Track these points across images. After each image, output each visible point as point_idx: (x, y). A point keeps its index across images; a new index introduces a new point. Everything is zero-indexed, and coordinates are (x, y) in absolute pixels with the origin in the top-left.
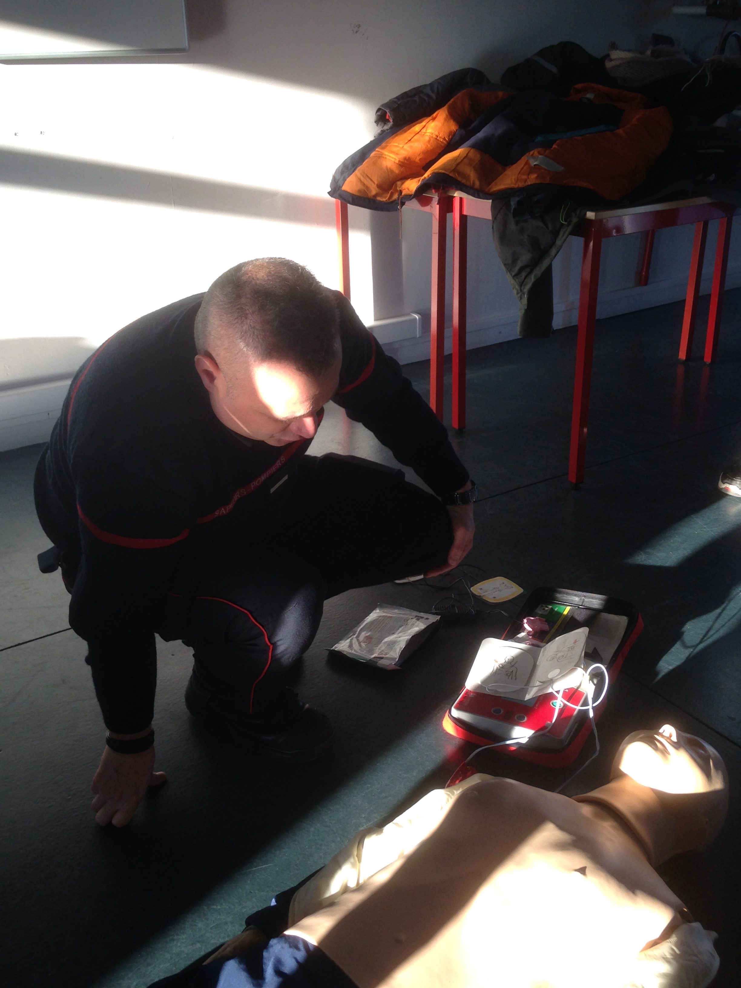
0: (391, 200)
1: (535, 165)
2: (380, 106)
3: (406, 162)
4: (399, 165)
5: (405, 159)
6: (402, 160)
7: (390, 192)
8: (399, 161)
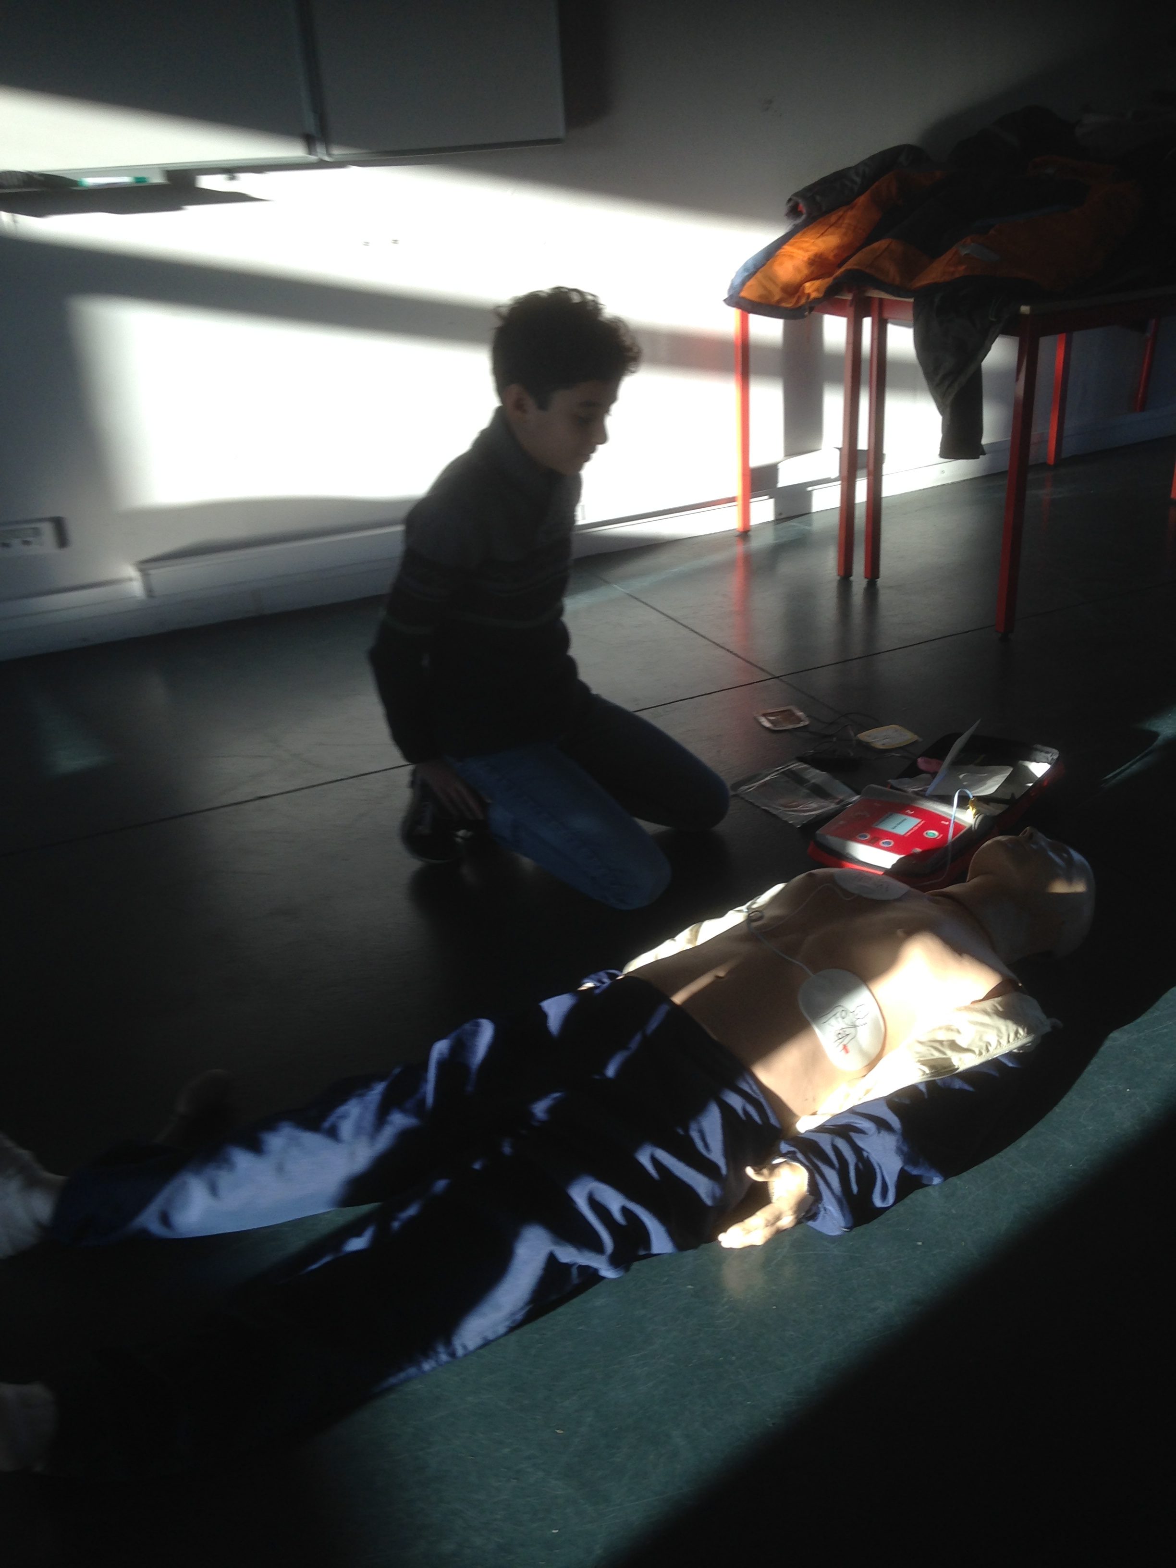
0: (797, 306)
1: (966, 254)
2: (792, 195)
3: (817, 259)
4: (809, 262)
5: (816, 255)
6: (812, 257)
7: (796, 296)
8: (809, 259)
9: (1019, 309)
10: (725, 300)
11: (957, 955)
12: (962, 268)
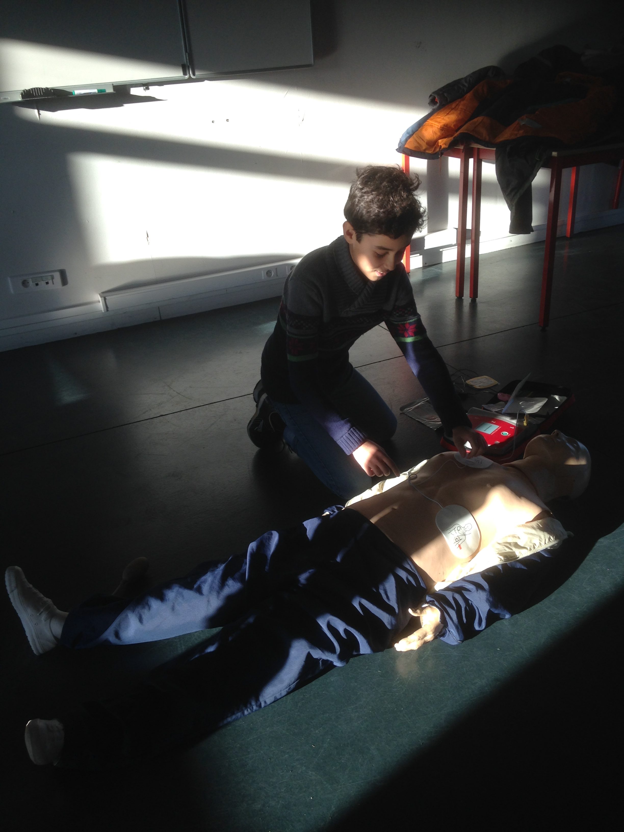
0: (435, 152)
1: (523, 124)
2: (432, 93)
3: (445, 127)
4: (441, 129)
5: (444, 125)
6: (442, 126)
7: (434, 147)
8: (441, 127)
9: (552, 154)
10: (396, 150)
11: (518, 498)
12: (521, 132)
